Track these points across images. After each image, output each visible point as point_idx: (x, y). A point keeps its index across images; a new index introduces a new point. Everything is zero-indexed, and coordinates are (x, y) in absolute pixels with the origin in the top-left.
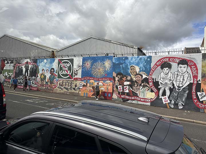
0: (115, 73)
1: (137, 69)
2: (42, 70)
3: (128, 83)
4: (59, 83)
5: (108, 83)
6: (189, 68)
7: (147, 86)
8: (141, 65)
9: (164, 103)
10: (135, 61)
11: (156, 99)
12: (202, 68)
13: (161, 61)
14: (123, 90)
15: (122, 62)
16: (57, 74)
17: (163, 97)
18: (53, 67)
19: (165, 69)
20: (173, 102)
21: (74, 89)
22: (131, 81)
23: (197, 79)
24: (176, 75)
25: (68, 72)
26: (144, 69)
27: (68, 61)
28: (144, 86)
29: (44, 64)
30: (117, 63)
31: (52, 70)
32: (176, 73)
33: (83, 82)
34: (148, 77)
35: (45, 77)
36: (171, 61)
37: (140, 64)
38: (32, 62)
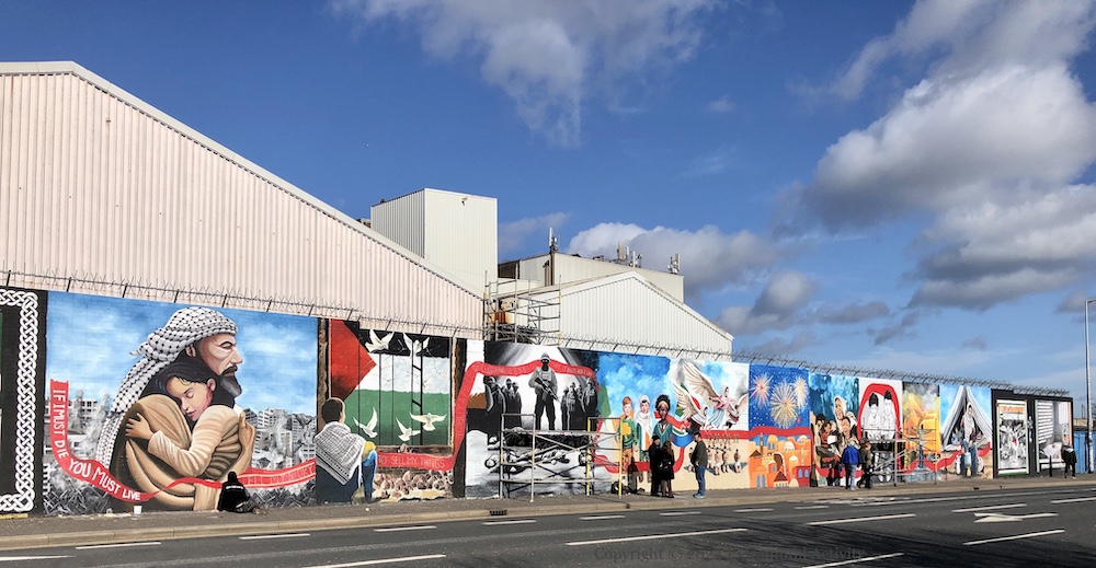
1: (844, 406)
2: (624, 404)
3: (834, 438)
5: (803, 442)
10: (840, 388)
15: (822, 388)
19: (872, 406)
21: (733, 468)
31: (663, 404)
33: (754, 443)
35: (636, 430)
38: (573, 363)
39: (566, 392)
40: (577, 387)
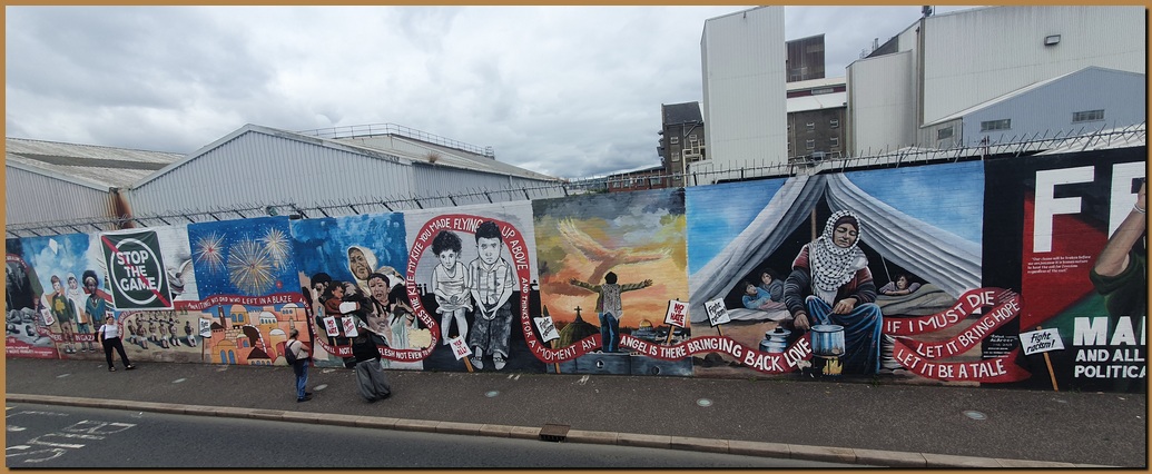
0: (307, 274)
1: (371, 259)
2: (53, 282)
3: (351, 306)
4: (126, 324)
5: (291, 312)
6: (505, 246)
7: (407, 312)
8: (379, 244)
9: (458, 357)
10: (359, 233)
11: (435, 348)
12: (537, 244)
13: (429, 229)
14: (341, 329)
15: (319, 237)
16: (111, 293)
17: (452, 342)
18: (90, 268)
19: (443, 253)
20: (479, 352)
21: (185, 341)
22: (358, 297)
23: (528, 278)
24: (475, 271)
25: (151, 284)
26: (389, 258)
27: (138, 242)
28: (399, 313)
29: (53, 256)
30: (305, 239)
31: (90, 279)
32: (475, 264)
33: (209, 315)
34: (403, 283)
35: (70, 306)
36: (456, 229)
37: (374, 242)
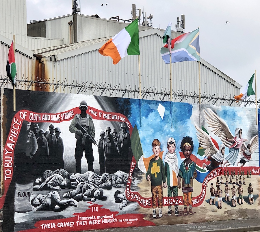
35: (165, 169)
38: (108, 109)
39: (103, 135)
40: (112, 131)
